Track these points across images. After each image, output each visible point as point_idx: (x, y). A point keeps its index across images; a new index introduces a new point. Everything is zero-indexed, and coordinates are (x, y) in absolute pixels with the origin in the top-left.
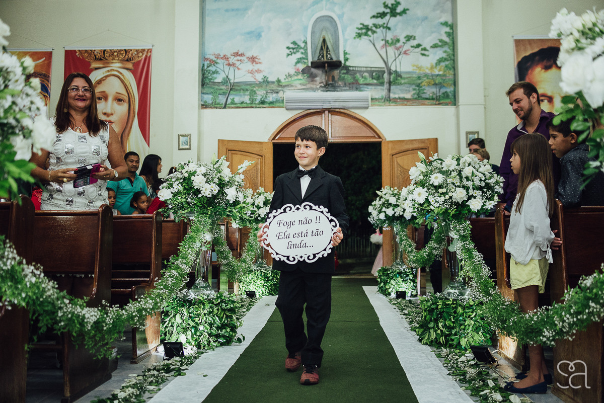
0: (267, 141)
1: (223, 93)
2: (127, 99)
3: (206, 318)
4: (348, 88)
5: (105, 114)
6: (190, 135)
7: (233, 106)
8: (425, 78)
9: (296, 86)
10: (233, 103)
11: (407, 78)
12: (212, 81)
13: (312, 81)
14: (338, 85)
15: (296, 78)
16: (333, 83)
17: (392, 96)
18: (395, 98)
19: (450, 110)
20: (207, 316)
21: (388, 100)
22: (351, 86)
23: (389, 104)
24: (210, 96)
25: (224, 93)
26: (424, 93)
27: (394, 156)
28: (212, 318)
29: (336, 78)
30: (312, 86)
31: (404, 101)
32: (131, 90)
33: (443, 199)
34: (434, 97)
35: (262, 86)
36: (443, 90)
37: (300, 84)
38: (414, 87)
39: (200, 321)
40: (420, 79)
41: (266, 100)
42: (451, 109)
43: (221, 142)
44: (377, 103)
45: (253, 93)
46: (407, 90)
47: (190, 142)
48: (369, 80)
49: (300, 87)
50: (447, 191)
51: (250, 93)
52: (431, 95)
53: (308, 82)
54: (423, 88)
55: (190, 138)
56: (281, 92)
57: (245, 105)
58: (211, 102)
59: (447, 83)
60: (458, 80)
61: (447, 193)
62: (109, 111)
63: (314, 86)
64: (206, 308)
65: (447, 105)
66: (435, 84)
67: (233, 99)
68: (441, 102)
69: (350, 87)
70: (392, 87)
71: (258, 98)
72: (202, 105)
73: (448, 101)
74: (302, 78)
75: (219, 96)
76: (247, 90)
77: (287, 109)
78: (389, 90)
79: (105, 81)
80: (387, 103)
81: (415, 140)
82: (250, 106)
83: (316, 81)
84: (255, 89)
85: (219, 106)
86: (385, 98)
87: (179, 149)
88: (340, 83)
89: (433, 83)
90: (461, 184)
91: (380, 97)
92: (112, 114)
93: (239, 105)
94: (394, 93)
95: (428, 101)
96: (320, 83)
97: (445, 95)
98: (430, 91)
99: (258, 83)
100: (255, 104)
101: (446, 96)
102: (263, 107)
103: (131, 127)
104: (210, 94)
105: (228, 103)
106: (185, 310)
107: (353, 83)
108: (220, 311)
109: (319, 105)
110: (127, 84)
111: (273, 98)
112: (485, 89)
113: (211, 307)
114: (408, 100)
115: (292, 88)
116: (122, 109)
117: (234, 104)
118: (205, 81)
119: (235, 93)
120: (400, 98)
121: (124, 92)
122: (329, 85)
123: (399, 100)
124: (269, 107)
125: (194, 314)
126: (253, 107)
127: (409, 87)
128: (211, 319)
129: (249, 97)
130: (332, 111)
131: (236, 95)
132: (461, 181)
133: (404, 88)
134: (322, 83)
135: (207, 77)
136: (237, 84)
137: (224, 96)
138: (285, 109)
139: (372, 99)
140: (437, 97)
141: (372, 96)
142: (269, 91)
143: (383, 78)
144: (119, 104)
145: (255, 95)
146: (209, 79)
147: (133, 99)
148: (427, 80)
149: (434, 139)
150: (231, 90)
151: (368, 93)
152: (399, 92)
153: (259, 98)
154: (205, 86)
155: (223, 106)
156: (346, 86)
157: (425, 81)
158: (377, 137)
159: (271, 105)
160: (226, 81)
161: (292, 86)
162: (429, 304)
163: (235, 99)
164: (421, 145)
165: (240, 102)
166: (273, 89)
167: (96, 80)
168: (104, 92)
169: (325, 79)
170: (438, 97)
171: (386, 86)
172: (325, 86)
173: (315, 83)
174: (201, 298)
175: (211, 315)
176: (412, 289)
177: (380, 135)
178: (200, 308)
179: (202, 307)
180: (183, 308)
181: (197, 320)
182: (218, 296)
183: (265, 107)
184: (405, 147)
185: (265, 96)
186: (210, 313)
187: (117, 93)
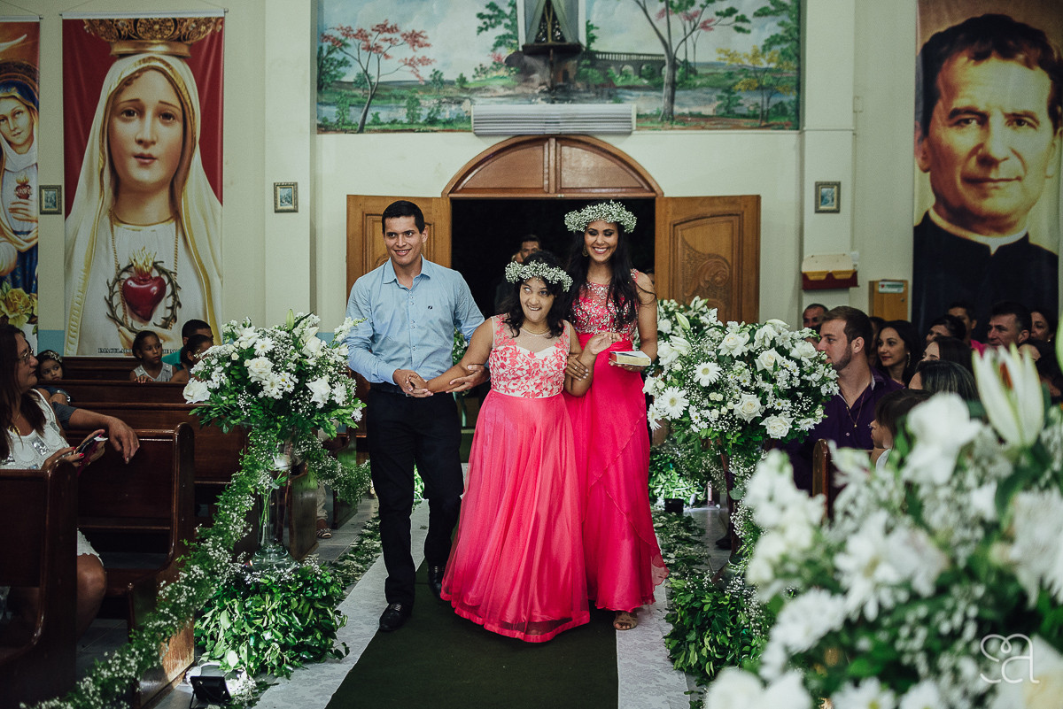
0: (440, 196)
1: (359, 102)
2: (179, 113)
3: (277, 617)
4: (593, 95)
5: (140, 142)
6: (295, 185)
7: (376, 128)
8: (741, 76)
9: (495, 91)
10: (376, 122)
11: (707, 75)
12: (337, 79)
13: (526, 81)
14: (575, 89)
15: (495, 74)
16: (565, 84)
17: (677, 110)
18: (683, 115)
19: (786, 139)
20: (278, 615)
21: (670, 118)
22: (599, 90)
23: (670, 127)
24: (334, 110)
25: (360, 104)
26: (739, 105)
27: (677, 227)
28: (287, 619)
29: (571, 76)
30: (526, 90)
31: (698, 121)
32: (187, 97)
33: (715, 413)
34: (758, 112)
35: (430, 91)
36: (775, 100)
37: (503, 86)
38: (719, 93)
39: (264, 624)
40: (731, 78)
41: (439, 118)
42: (788, 138)
43: (352, 199)
44: (648, 124)
45: (414, 103)
46: (705, 99)
47: (296, 198)
48: (634, 80)
49: (501, 92)
50: (724, 398)
51: (408, 103)
52: (752, 108)
53: (517, 83)
54: (737, 95)
55: (296, 192)
56: (467, 101)
57: (399, 127)
58: (335, 120)
59: (785, 85)
60: (804, 81)
61: (724, 403)
62: (147, 136)
63: (530, 91)
64: (276, 601)
65: (783, 129)
66: (761, 88)
67: (377, 114)
68: (771, 122)
69: (597, 93)
70: (678, 94)
71: (422, 112)
72: (319, 126)
73: (784, 120)
74: (506, 74)
75: (351, 108)
76: (403, 98)
77: (478, 135)
78: (672, 100)
79: (139, 79)
80: (667, 125)
81: (719, 197)
82: (408, 127)
83: (533, 81)
84: (417, 96)
85: (350, 128)
86: (664, 114)
87: (276, 212)
88: (579, 84)
89: (756, 85)
90: (751, 384)
91: (655, 113)
92: (153, 143)
93: (387, 126)
94: (682, 105)
95: (746, 120)
96: (541, 85)
97: (780, 108)
99: (423, 83)
100: (417, 123)
101: (780, 110)
102: (433, 131)
103: (188, 168)
104: (334, 104)
105: (366, 123)
106: (236, 604)
107: (603, 85)
108: (303, 602)
109: (536, 129)
110: (180, 86)
111: (451, 112)
112: (856, 98)
113: (285, 598)
114: (706, 118)
115: (488, 95)
116: (169, 134)
117: (378, 124)
118: (324, 80)
119: (379, 103)
120: (691, 115)
121: (174, 100)
122: (557, 88)
123: (689, 119)
124: (443, 131)
125: (252, 612)
126: (413, 131)
127: (712, 94)
128: (284, 620)
129: (406, 110)
130: (564, 139)
131: (382, 107)
132: (753, 379)
133: (700, 94)
134: (544, 84)
135: (328, 73)
136: (384, 86)
137: (360, 109)
138: (472, 134)
139: (638, 116)
140: (763, 112)
141: (638, 110)
142: (444, 100)
143: (660, 75)
144: (166, 124)
145: (419, 108)
146: (331, 76)
147: (191, 115)
148: (745, 80)
149: (753, 196)
150: (372, 97)
151: (631, 106)
152: (692, 103)
153: (424, 113)
154: (323, 90)
155: (358, 128)
156: (588, 92)
157: (741, 82)
158: (646, 187)
159: (448, 127)
160: (364, 79)
161: (487, 90)
162: (688, 599)
163: (379, 116)
164: (727, 209)
165: (390, 121)
166: (451, 95)
167: (123, 77)
168: (137, 100)
169: (550, 77)
170: (765, 113)
171: (666, 91)
172: (550, 91)
173: (531, 84)
174: (266, 581)
175: (286, 611)
176: (698, 491)
177: (653, 185)
178: (264, 599)
179: (268, 597)
180: (234, 600)
181: (258, 622)
182: (299, 576)
183: (436, 131)
184: (699, 210)
185: (435, 109)
186: (284, 607)
187: (161, 102)
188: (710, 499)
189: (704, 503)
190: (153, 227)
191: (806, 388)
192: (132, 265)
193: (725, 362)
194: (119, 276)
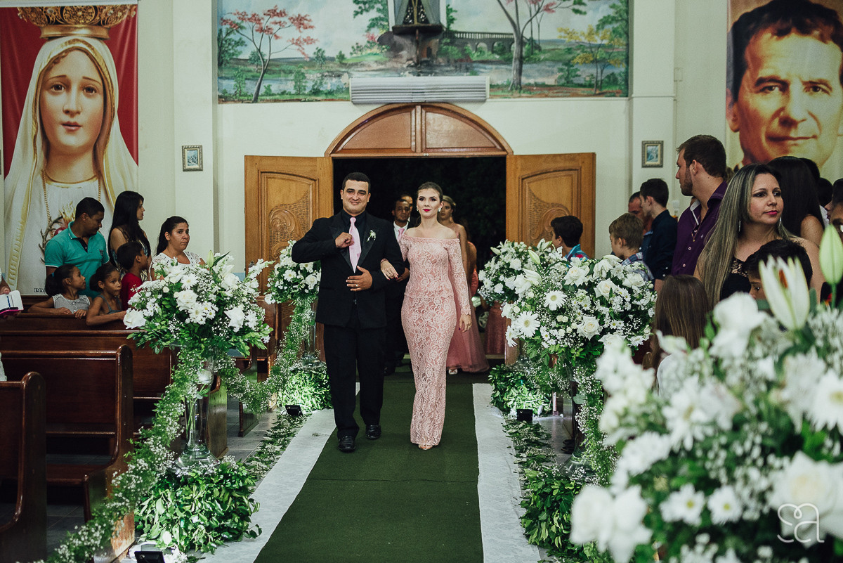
0: (323, 156)
1: (253, 76)
2: (100, 87)
3: (202, 504)
4: (453, 68)
5: (67, 112)
6: (200, 147)
7: (268, 98)
8: (579, 52)
9: (369, 66)
10: (268, 93)
11: (549, 51)
12: (234, 57)
13: (395, 57)
14: (438, 64)
15: (369, 51)
16: (429, 59)
17: (524, 80)
18: (529, 85)
19: (617, 105)
20: (203, 502)
21: (518, 88)
22: (458, 64)
23: (518, 95)
24: (233, 83)
25: (254, 78)
26: (577, 76)
27: (525, 180)
28: (211, 505)
29: (434, 52)
30: (395, 65)
31: (543, 90)
32: (106, 73)
33: (562, 332)
34: (593, 82)
35: (314, 66)
36: (608, 71)
37: (376, 62)
38: (560, 66)
39: (193, 510)
40: (570, 53)
41: (321, 89)
42: (619, 103)
43: (249, 159)
44: (500, 93)
45: (300, 77)
46: (548, 72)
47: (201, 159)
48: (488, 55)
49: (375, 66)
50: (569, 320)
51: (296, 77)
52: (588, 79)
53: (388, 59)
54: (575, 67)
55: (201, 153)
56: (346, 75)
57: (287, 97)
58: (233, 92)
59: (616, 59)
60: (632, 55)
61: (569, 324)
62: (73, 107)
63: (399, 66)
64: (201, 490)
65: (614, 96)
66: (595, 61)
67: (269, 86)
68: (604, 90)
69: (456, 67)
70: (525, 67)
71: (307, 84)
72: (220, 97)
73: (615, 89)
74: (378, 52)
75: (247, 81)
76: (291, 72)
77: (355, 104)
78: (520, 72)
79: (65, 59)
80: (516, 93)
81: (560, 155)
82: (295, 97)
83: (401, 57)
84: (303, 70)
85: (246, 98)
86: (513, 84)
87: (184, 170)
88: (440, 60)
89: (592, 59)
90: (591, 308)
91: (505, 83)
92: (78, 113)
93: (277, 97)
94: (528, 77)
95: (582, 89)
96: (408, 60)
97: (612, 79)
98: (586, 73)
99: (308, 60)
100: (304, 94)
101: (612, 80)
102: (316, 100)
103: (109, 134)
104: (232, 78)
105: (260, 94)
106: (169, 493)
107: (461, 60)
108: (223, 491)
109: (404, 98)
110: (100, 64)
112: (676, 69)
113: (209, 488)
114: (550, 87)
115: (364, 69)
116: (92, 105)
117: (270, 95)
118: (223, 58)
119: (271, 77)
120: (536, 85)
121: (95, 76)
122: (422, 63)
123: (535, 88)
124: (325, 100)
125: (182, 500)
126: (300, 100)
127: (553, 66)
128: (208, 506)
129: (294, 83)
130: (428, 106)
131: (273, 80)
132: (593, 304)
133: (544, 67)
134: (411, 59)
135: (227, 51)
136: (273, 62)
138: (350, 102)
139: (491, 86)
140: (597, 82)
141: (491, 81)
143: (510, 51)
144: (89, 97)
145: (304, 81)
146: (230, 55)
147: (111, 88)
148: (582, 55)
149: (589, 154)
150: (265, 72)
151: (486, 77)
152: (537, 74)
154: (223, 66)
155: (253, 98)
156: (449, 66)
157: (579, 56)
158: (498, 147)
159: (330, 97)
160: (257, 57)
161: (363, 65)
162: (540, 485)
163: (271, 88)
164: (568, 164)
165: (280, 93)
166: (332, 70)
167: (51, 57)
168: (64, 76)
169: (416, 53)
170: (600, 83)
171: (515, 64)
172: (416, 65)
173: (399, 60)
174: (193, 475)
175: (210, 499)
176: (545, 403)
177: (505, 145)
178: (192, 489)
179: (195, 488)
180: (167, 490)
181: (187, 508)
182: (220, 470)
183: (319, 101)
184: (543, 166)
185: (319, 81)
186: (208, 495)
187: (84, 78)
188: (554, 409)
189: (550, 413)
190: (78, 185)
191: (637, 311)
192: (62, 217)
193: (569, 290)
194: (51, 227)
